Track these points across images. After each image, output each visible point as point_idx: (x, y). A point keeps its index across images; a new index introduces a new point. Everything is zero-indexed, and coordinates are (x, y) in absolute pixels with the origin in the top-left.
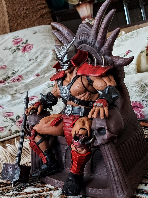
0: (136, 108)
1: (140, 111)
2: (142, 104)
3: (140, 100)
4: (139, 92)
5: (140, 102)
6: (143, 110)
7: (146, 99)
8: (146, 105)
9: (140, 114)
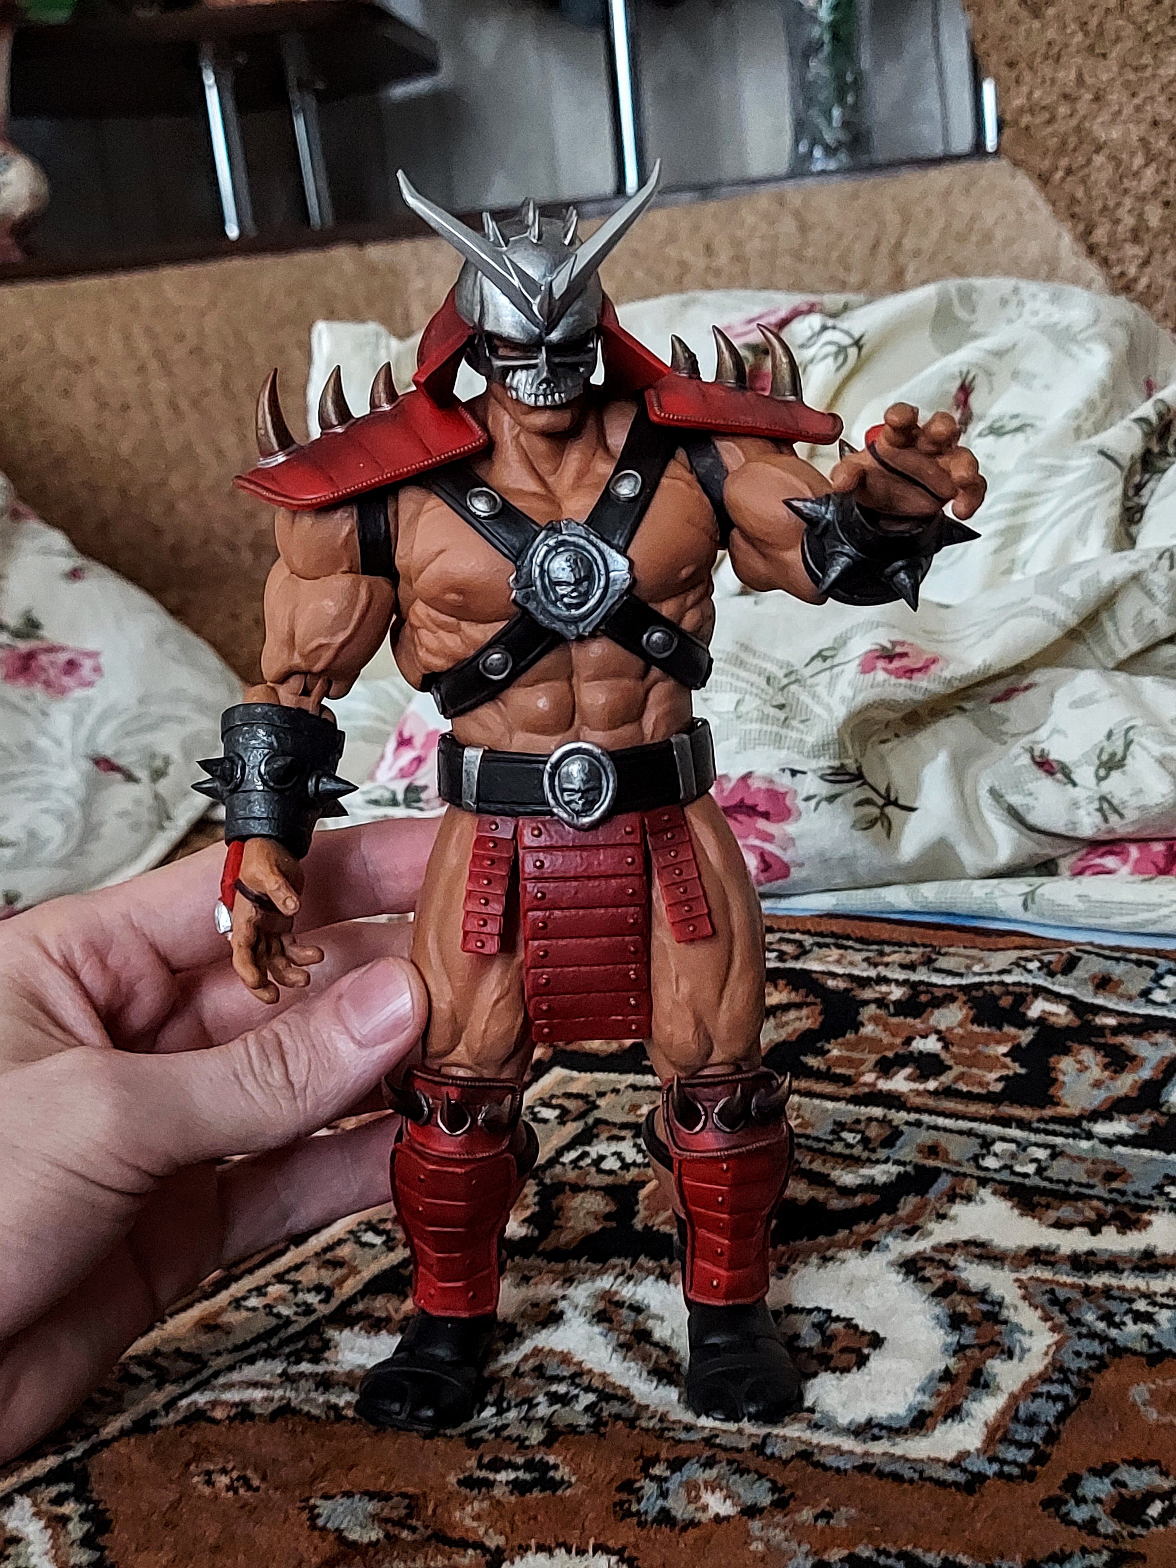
0: (740, 817)
1: (769, 838)
2: (784, 794)
3: (776, 770)
4: (764, 718)
5: (771, 781)
6: (790, 828)
7: (814, 764)
8: (813, 803)
9: (763, 856)
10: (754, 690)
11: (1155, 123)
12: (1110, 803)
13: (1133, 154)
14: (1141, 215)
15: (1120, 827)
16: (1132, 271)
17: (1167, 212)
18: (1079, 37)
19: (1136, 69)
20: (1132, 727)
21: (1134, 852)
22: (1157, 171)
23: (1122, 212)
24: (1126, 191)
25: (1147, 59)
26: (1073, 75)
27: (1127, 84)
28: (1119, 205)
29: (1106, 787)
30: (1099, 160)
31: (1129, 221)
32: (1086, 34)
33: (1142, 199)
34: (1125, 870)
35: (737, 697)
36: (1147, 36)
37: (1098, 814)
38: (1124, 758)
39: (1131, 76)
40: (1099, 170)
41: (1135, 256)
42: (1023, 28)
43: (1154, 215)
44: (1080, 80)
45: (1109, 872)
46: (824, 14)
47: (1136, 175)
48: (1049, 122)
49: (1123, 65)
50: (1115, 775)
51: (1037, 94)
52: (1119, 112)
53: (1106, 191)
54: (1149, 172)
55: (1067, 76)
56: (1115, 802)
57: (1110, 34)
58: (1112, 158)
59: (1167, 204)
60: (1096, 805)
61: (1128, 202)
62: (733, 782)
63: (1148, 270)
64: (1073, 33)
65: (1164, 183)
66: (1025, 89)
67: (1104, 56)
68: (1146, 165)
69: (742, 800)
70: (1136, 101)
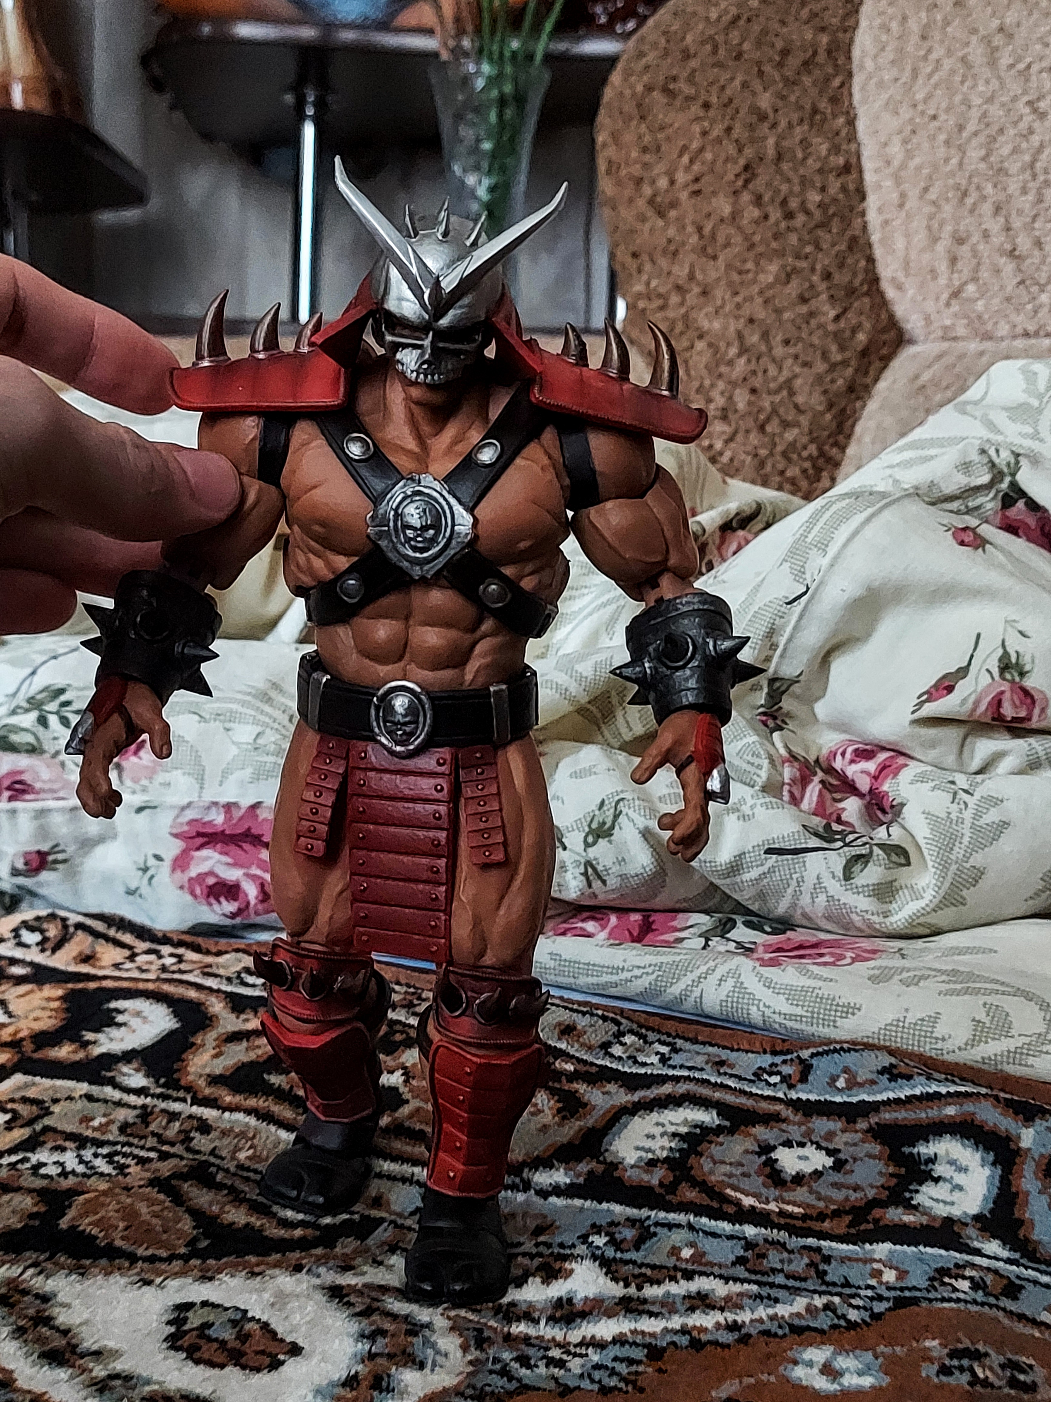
10: (276, 726)
11: (751, 321)
12: (594, 869)
13: (729, 344)
14: (730, 398)
15: (602, 894)
16: (718, 445)
17: (753, 398)
18: (694, 239)
19: (740, 273)
20: (623, 799)
21: (613, 919)
22: (749, 361)
23: (715, 394)
24: (720, 376)
25: (750, 265)
26: (687, 271)
27: (730, 284)
28: (713, 385)
29: (593, 853)
30: (700, 345)
31: (720, 401)
32: (701, 237)
33: (733, 384)
34: (603, 935)
35: (259, 729)
36: (752, 246)
37: (583, 878)
38: (612, 827)
39: (735, 277)
40: (700, 353)
41: (724, 433)
42: (647, 226)
43: (741, 399)
44: (691, 277)
45: (589, 936)
46: (482, 193)
47: (731, 363)
48: (662, 308)
49: (729, 267)
50: (602, 842)
51: (654, 283)
52: (722, 307)
53: (704, 373)
54: (742, 361)
55: (681, 272)
56: (600, 868)
57: (721, 239)
58: (710, 345)
59: (753, 391)
60: (582, 870)
61: (721, 385)
62: (243, 811)
63: (733, 445)
64: (690, 235)
65: (754, 373)
66: (645, 277)
67: (715, 258)
68: (740, 355)
69: (249, 829)
70: (738, 299)
